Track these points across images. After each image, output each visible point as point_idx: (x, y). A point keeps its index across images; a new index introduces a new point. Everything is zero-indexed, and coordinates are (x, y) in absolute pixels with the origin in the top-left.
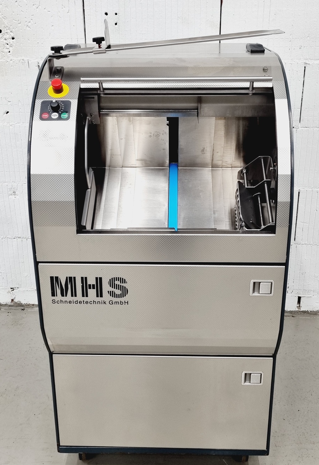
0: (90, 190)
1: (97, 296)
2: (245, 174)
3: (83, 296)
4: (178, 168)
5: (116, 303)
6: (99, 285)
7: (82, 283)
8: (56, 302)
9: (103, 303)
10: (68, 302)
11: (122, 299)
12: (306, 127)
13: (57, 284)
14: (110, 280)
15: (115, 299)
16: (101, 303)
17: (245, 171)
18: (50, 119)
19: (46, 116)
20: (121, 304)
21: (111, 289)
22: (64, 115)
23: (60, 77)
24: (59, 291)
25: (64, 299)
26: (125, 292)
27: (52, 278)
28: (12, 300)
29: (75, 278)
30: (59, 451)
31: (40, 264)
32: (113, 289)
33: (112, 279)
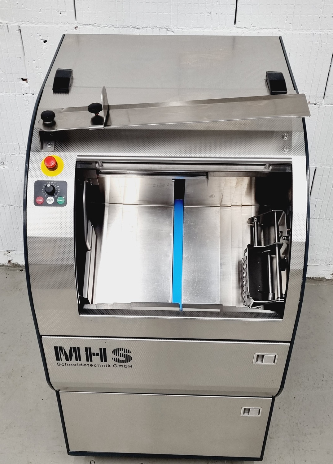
0: (90, 251)
1: (102, 361)
2: (256, 223)
3: (88, 360)
4: (183, 207)
5: (120, 366)
6: (103, 353)
7: (86, 352)
8: (61, 364)
9: (107, 366)
10: (73, 365)
11: (127, 364)
12: (330, 104)
13: (61, 352)
14: (114, 350)
15: (118, 364)
16: (105, 366)
17: (256, 220)
19: (40, 200)
20: (125, 367)
21: (115, 357)
22: (60, 200)
23: (53, 146)
24: (63, 357)
25: (69, 362)
26: (129, 359)
27: (56, 348)
28: (9, 261)
29: (79, 348)
30: (68, 454)
31: (43, 337)
32: (117, 357)
33: (116, 349)
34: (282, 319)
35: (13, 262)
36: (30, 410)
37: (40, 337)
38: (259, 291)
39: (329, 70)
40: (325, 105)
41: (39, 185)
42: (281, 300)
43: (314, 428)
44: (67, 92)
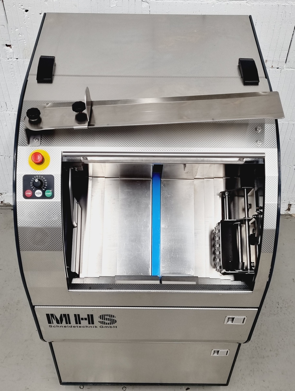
0: (76, 228)
1: (89, 323)
2: (227, 196)
3: (77, 323)
4: (161, 180)
5: (106, 327)
7: (75, 317)
8: (53, 326)
9: (94, 327)
10: (63, 327)
11: (111, 325)
12: (291, 68)
13: (52, 318)
14: (100, 316)
15: (104, 325)
16: (93, 327)
17: (227, 194)
18: (33, 197)
19: (29, 193)
20: (110, 328)
22: (48, 193)
23: (40, 140)
24: (55, 321)
25: (60, 325)
26: (114, 322)
27: (48, 315)
28: (2, 202)
29: (68, 315)
30: (61, 384)
31: (35, 307)
32: (103, 320)
33: (102, 315)
34: (252, 290)
35: (5, 202)
36: (26, 341)
37: (33, 307)
38: (230, 262)
39: (292, 38)
40: (287, 69)
41: (27, 179)
42: (250, 272)
43: (271, 351)
44: (50, 81)
